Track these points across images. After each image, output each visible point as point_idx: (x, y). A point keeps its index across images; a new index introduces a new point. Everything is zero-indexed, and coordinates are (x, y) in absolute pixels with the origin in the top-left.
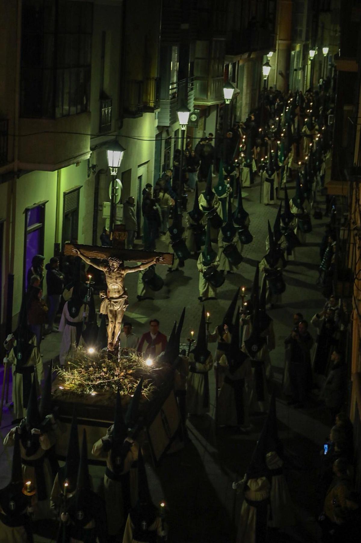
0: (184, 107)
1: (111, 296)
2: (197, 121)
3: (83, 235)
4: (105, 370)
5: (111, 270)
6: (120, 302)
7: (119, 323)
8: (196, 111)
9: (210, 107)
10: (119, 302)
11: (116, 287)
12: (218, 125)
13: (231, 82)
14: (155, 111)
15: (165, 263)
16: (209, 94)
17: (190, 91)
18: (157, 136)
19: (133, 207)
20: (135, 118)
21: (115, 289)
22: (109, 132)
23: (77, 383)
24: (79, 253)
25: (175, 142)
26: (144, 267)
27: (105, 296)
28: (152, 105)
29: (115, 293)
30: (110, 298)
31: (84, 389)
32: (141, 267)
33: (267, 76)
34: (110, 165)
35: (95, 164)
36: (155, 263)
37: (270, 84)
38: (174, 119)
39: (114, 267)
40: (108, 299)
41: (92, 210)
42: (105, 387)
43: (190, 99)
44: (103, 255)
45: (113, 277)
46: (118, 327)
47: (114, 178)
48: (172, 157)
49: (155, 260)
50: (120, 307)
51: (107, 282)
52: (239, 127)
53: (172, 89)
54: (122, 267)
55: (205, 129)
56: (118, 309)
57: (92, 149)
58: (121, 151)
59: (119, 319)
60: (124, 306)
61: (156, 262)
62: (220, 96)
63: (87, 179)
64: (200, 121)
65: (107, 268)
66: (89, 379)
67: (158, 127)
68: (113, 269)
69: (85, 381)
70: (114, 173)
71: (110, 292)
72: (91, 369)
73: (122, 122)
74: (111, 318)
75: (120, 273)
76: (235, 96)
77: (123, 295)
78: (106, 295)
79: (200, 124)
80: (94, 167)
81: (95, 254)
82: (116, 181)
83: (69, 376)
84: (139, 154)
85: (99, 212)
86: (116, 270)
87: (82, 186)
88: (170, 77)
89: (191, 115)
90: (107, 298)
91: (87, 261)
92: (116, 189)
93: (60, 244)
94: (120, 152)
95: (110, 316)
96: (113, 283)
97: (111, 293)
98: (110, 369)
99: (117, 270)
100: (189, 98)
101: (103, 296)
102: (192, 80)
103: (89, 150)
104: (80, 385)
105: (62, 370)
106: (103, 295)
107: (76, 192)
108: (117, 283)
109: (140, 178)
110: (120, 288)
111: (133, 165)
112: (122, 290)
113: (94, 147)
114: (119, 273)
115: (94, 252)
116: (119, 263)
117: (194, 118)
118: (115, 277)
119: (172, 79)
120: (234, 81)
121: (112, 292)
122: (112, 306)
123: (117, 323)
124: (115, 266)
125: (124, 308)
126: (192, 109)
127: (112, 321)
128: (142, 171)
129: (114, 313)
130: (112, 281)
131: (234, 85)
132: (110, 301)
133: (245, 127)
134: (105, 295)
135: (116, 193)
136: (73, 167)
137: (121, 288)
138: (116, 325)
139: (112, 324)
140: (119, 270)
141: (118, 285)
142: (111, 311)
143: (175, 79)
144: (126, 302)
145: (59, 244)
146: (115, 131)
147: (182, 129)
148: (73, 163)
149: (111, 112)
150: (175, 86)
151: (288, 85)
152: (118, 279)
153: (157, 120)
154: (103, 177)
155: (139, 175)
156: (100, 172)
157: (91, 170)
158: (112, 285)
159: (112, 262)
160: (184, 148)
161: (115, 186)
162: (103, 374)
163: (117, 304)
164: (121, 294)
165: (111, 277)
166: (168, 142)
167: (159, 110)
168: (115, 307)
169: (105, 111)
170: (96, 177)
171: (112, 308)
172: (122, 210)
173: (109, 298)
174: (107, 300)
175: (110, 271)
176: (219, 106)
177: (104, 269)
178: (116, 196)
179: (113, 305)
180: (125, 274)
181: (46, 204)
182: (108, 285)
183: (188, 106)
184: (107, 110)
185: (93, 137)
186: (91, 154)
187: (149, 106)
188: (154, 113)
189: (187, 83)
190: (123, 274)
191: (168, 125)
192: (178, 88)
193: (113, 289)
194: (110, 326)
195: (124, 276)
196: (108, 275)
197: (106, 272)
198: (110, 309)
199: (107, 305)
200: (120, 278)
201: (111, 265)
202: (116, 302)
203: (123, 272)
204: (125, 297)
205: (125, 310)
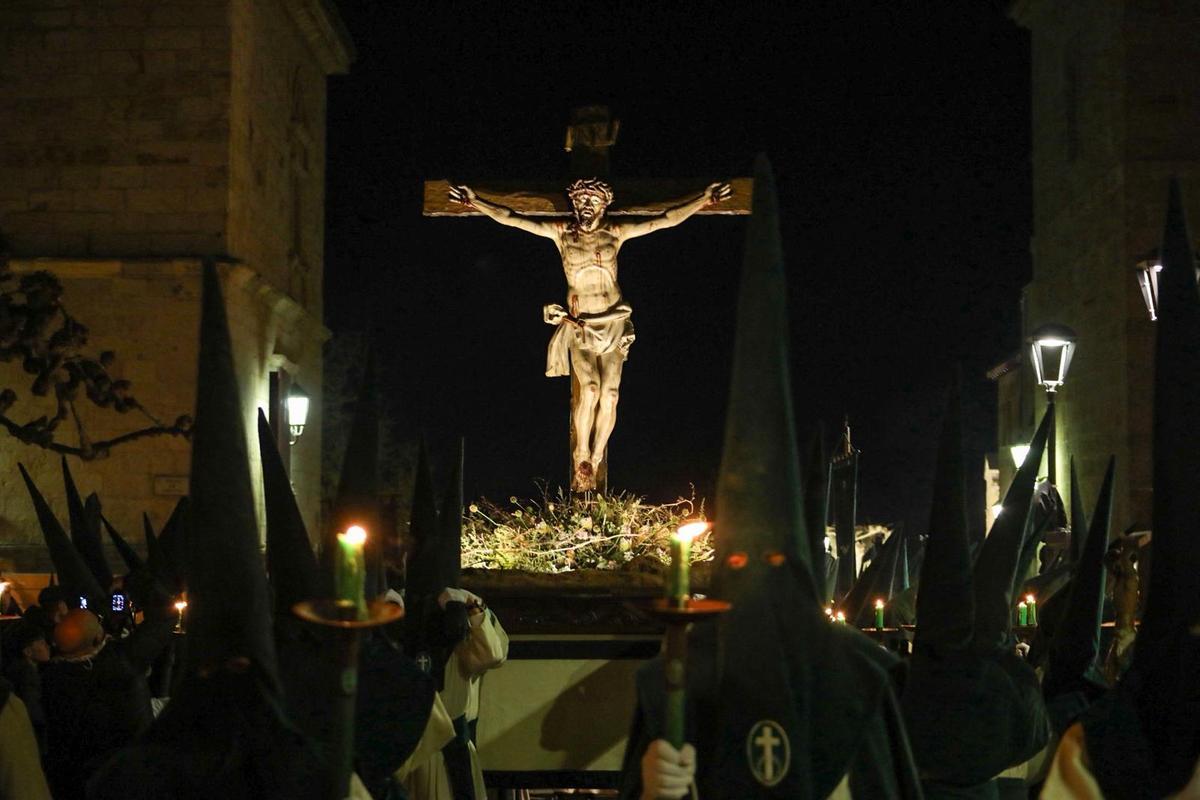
1: (582, 310)
6: (611, 326)
7: (611, 390)
10: (607, 328)
11: (595, 279)
15: (739, 204)
24: (471, 195)
26: (677, 218)
27: (563, 315)
29: (594, 298)
30: (578, 317)
32: (668, 215)
39: (592, 210)
40: (575, 320)
45: (587, 248)
46: (610, 403)
49: (708, 194)
50: (612, 341)
56: (607, 350)
59: (614, 379)
60: (624, 339)
61: (711, 198)
65: (565, 226)
68: (589, 216)
74: (589, 374)
75: (608, 234)
77: (618, 304)
81: (521, 202)
86: (595, 223)
90: (570, 317)
96: (589, 265)
97: (581, 301)
99: (598, 227)
106: (557, 309)
108: (600, 267)
110: (610, 282)
112: (614, 290)
114: (604, 236)
115: (516, 194)
116: (605, 200)
118: (593, 246)
121: (586, 296)
122: (587, 339)
125: (624, 345)
127: (590, 385)
129: (596, 359)
130: (586, 259)
132: (582, 324)
134: (562, 311)
137: (612, 284)
139: (593, 390)
140: (606, 226)
141: (604, 272)
142: (586, 355)
144: (628, 329)
152: (603, 253)
158: (584, 275)
159: (585, 193)
163: (601, 332)
164: (613, 303)
165: (580, 249)
168: (596, 342)
171: (587, 346)
173: (576, 317)
174: (569, 325)
175: (577, 231)
179: (590, 335)
180: (623, 240)
182: (572, 274)
190: (615, 239)
193: (587, 289)
194: (588, 398)
195: (619, 245)
196: (569, 247)
197: (563, 237)
198: (583, 347)
199: (573, 340)
200: (611, 249)
201: (581, 206)
202: (598, 328)
203: (615, 232)
204: (624, 311)
205: (625, 352)
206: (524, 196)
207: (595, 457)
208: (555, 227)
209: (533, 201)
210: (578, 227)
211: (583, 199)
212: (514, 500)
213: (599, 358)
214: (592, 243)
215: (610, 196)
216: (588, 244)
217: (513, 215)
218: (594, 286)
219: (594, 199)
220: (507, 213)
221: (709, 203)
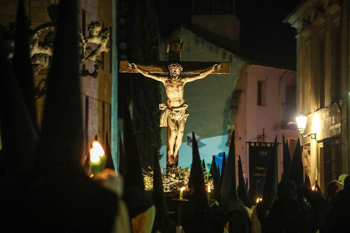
1: (172, 106)
4: (174, 176)
6: (181, 111)
7: (181, 132)
11: (176, 96)
15: (223, 71)
24: (136, 67)
26: (203, 76)
29: (176, 102)
39: (176, 74)
40: (170, 109)
45: (174, 85)
46: (181, 136)
49: (214, 68)
50: (181, 116)
51: (168, 92)
56: (180, 119)
59: (182, 128)
60: (185, 115)
61: (215, 69)
65: (167, 78)
68: (175, 75)
71: (171, 102)
74: (174, 127)
77: (184, 104)
81: (152, 69)
90: (168, 108)
91: (145, 73)
96: (175, 91)
99: (178, 79)
106: (164, 105)
110: (181, 97)
112: (182, 99)
114: (180, 82)
115: (150, 66)
118: (176, 85)
121: (174, 101)
122: (173, 115)
123: (179, 132)
124: (178, 73)
125: (185, 117)
127: (175, 130)
130: (174, 89)
132: (172, 110)
134: (165, 106)
139: (175, 132)
140: (180, 78)
141: (179, 93)
144: (186, 112)
152: (179, 87)
158: (173, 94)
159: (174, 68)
163: (178, 113)
164: (182, 103)
165: (172, 86)
168: (176, 116)
171: (173, 118)
174: (168, 111)
179: (175, 114)
182: (169, 94)
190: (183, 83)
193: (174, 99)
194: (174, 134)
195: (184, 84)
196: (168, 85)
197: (166, 82)
198: (172, 118)
199: (169, 116)
200: (182, 86)
201: (172, 72)
203: (183, 80)
204: (185, 106)
205: (185, 119)
206: (153, 67)
207: (175, 153)
208: (164, 78)
209: (156, 69)
210: (171, 79)
211: (173, 70)
212: (149, 167)
213: (177, 121)
214: (176, 84)
215: (182, 69)
216: (174, 84)
217: (150, 74)
218: (176, 98)
219: (177, 70)
220: (148, 73)
221: (214, 71)
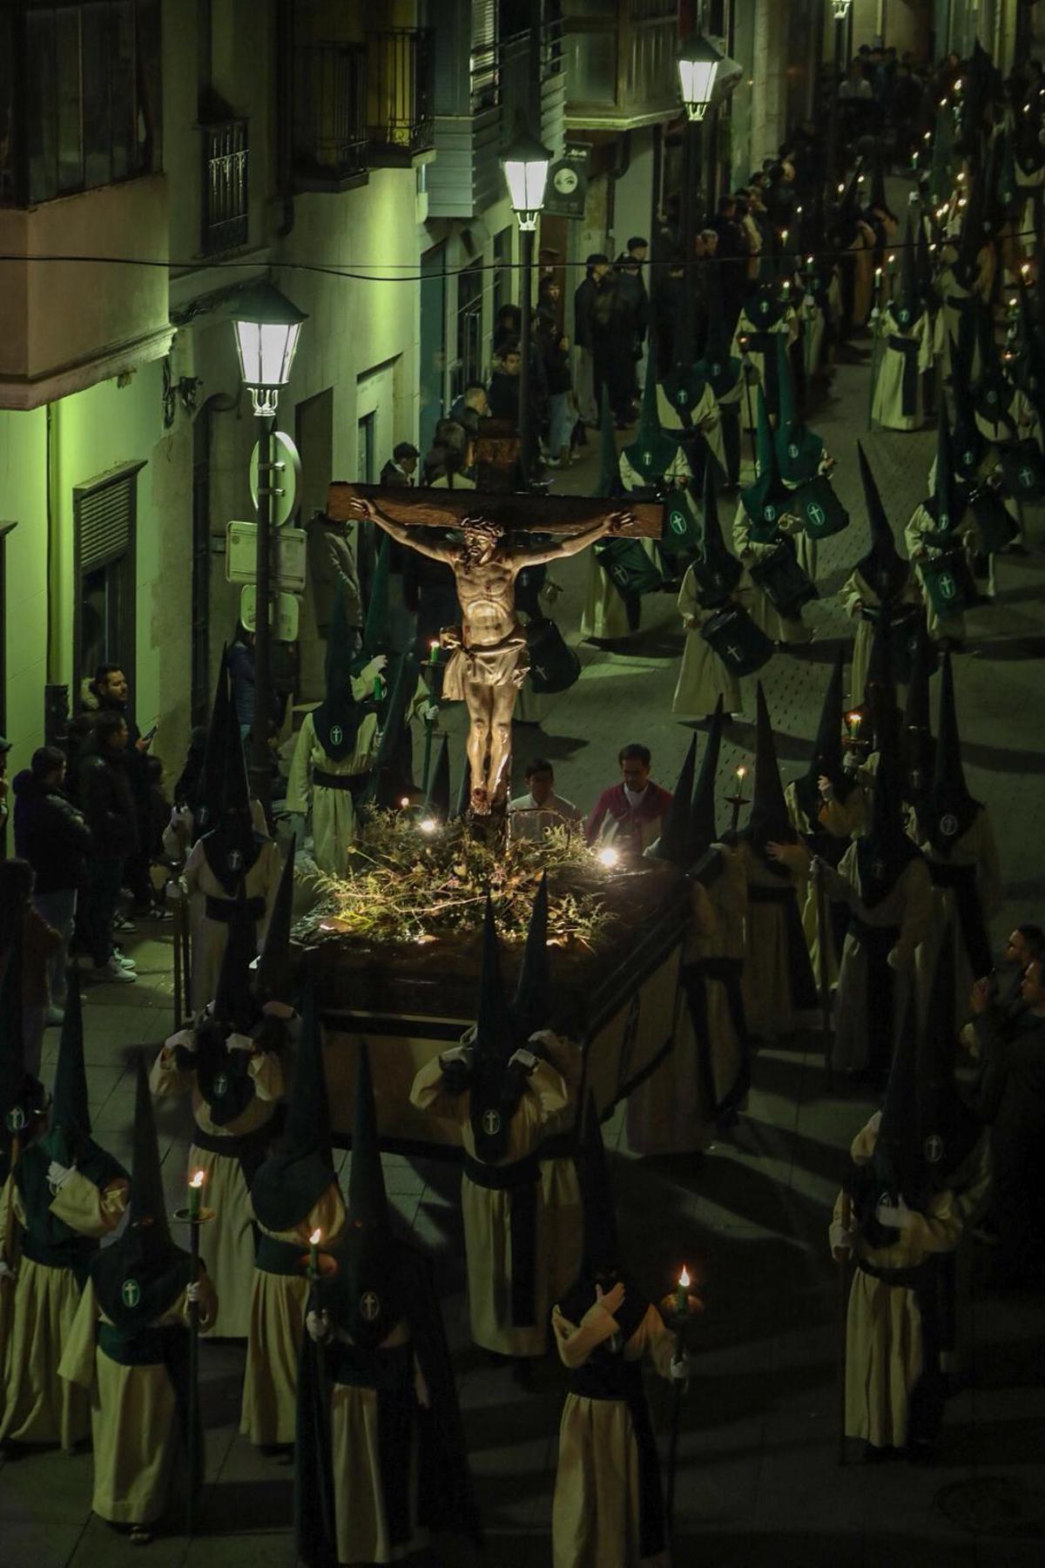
0: (529, 144)
1: (474, 642)
2: (579, 194)
3: (157, 650)
4: (461, 870)
5: (469, 558)
6: (504, 658)
7: (501, 725)
8: (574, 152)
9: (627, 136)
11: (488, 612)
12: (660, 206)
13: (706, 34)
14: (416, 160)
16: (623, 85)
17: (547, 78)
18: (428, 258)
19: (345, 536)
20: (337, 190)
21: (485, 619)
22: (243, 248)
23: (375, 910)
24: (372, 510)
25: (497, 277)
26: (573, 548)
27: (456, 643)
28: (402, 136)
29: (485, 631)
30: (471, 649)
31: (396, 929)
32: (564, 545)
33: (847, 5)
34: (251, 376)
35: (191, 374)
36: (607, 532)
37: (862, 36)
38: (492, 189)
39: (479, 549)
40: (467, 651)
41: (188, 552)
42: (463, 922)
43: (553, 107)
44: (448, 515)
45: (477, 581)
46: (501, 737)
47: (265, 429)
48: (488, 335)
49: (607, 524)
50: (503, 675)
51: (461, 598)
52: (742, 211)
53: (480, 72)
54: (504, 549)
55: (610, 224)
56: (498, 681)
57: (177, 318)
58: (291, 324)
59: (503, 714)
60: (517, 672)
61: (611, 528)
62: (668, 89)
63: (164, 433)
64: (593, 191)
65: (458, 555)
66: (411, 901)
67: (430, 222)
68: (476, 555)
69: (399, 904)
70: (265, 410)
71: (471, 630)
72: (419, 869)
73: (289, 210)
74: (476, 710)
75: (499, 567)
76: (724, 89)
77: (511, 636)
78: (460, 637)
79: (590, 203)
80: (187, 386)
81: (424, 514)
82: (276, 439)
83: (351, 894)
84: (362, 330)
85: (214, 557)
86: (485, 558)
87: (145, 463)
88: (468, 23)
89: (553, 171)
90: (462, 647)
91: (397, 534)
92: (275, 468)
93: (66, 686)
94: (287, 327)
95: (473, 703)
96: (479, 599)
97: (473, 631)
98: (477, 867)
99: (490, 559)
100: (544, 103)
101: (451, 644)
102: (556, 33)
103: (165, 321)
104: (385, 919)
105: (328, 876)
106: (450, 638)
107: (124, 484)
108: (491, 601)
109: (367, 421)
110: (503, 615)
111: (337, 375)
112: (506, 622)
113: (182, 309)
114: (495, 569)
115: (419, 506)
116: (494, 537)
117: (568, 181)
118: (484, 580)
119: (475, 33)
120: (717, 30)
122: (478, 672)
123: (494, 725)
124: (484, 547)
125: (517, 677)
126: (557, 146)
127: (479, 720)
128: (372, 396)
129: (487, 692)
131: (721, 44)
132: (473, 657)
133: (764, 209)
134: (455, 640)
135: (276, 485)
136: (107, 387)
137: (505, 615)
138: (494, 734)
139: (479, 727)
140: (497, 557)
141: (495, 605)
142: (476, 689)
143: (489, 33)
144: (521, 662)
145: (62, 691)
146: (263, 246)
147: (524, 227)
148: (108, 377)
149: (245, 170)
150: (489, 58)
151: (931, 37)
152: (493, 587)
153: (424, 197)
154: (223, 425)
155: (363, 411)
156: (212, 405)
157: (178, 396)
158: (477, 607)
159: (471, 532)
160: (534, 302)
161: (271, 459)
162: (456, 883)
163: (492, 665)
164: (506, 634)
165: (471, 582)
166: (470, 281)
167: (430, 157)
168: (487, 675)
169: (220, 168)
170: (195, 424)
171: (478, 680)
172: (302, 550)
173: (468, 647)
174: (462, 656)
175: (469, 561)
176: (664, 131)
177: (448, 555)
178: (276, 498)
179: (482, 669)
180: (516, 571)
181: (7, 536)
182: (464, 605)
183: (544, 134)
184: (228, 165)
185: (179, 270)
186: (174, 339)
187: (392, 144)
188: (414, 169)
189: (535, 45)
190: (508, 571)
191: (469, 213)
192: (501, 66)
193: (479, 620)
194: (477, 733)
195: (510, 577)
196: (462, 576)
198: (473, 680)
199: (465, 671)
200: (502, 584)
201: (468, 543)
202: (489, 660)
203: (508, 564)
204: (517, 643)
205: (519, 683)
211: (470, 537)
213: (492, 688)
214: (483, 576)
215: (498, 533)
216: (479, 577)
219: (481, 538)
